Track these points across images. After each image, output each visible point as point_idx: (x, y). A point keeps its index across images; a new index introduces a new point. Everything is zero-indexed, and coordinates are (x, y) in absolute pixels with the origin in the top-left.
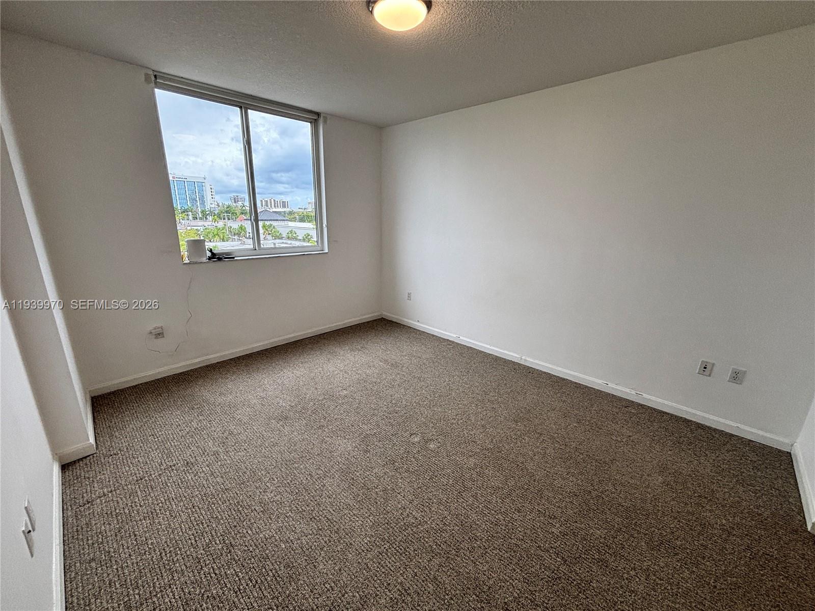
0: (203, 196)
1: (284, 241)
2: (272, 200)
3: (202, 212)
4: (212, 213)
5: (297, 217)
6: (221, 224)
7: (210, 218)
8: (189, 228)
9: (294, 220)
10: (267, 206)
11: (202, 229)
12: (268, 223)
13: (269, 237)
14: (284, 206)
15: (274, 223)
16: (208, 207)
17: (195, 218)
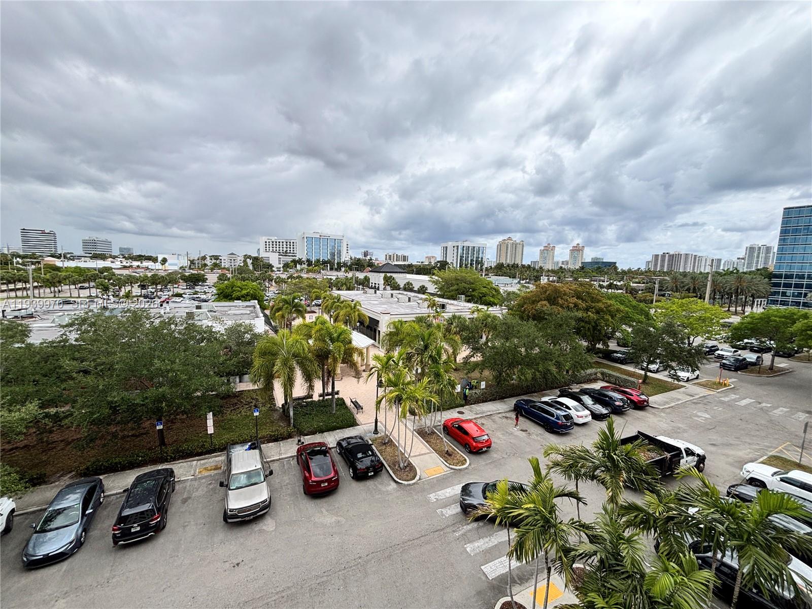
0: (340, 251)
1: (401, 292)
2: (395, 255)
3: (338, 264)
4: (345, 265)
5: (415, 270)
6: (350, 275)
7: (343, 269)
8: (325, 277)
9: (412, 272)
10: (390, 260)
11: (334, 278)
12: (389, 275)
13: (388, 288)
14: (404, 260)
15: (394, 275)
16: (342, 260)
17: (331, 269)
